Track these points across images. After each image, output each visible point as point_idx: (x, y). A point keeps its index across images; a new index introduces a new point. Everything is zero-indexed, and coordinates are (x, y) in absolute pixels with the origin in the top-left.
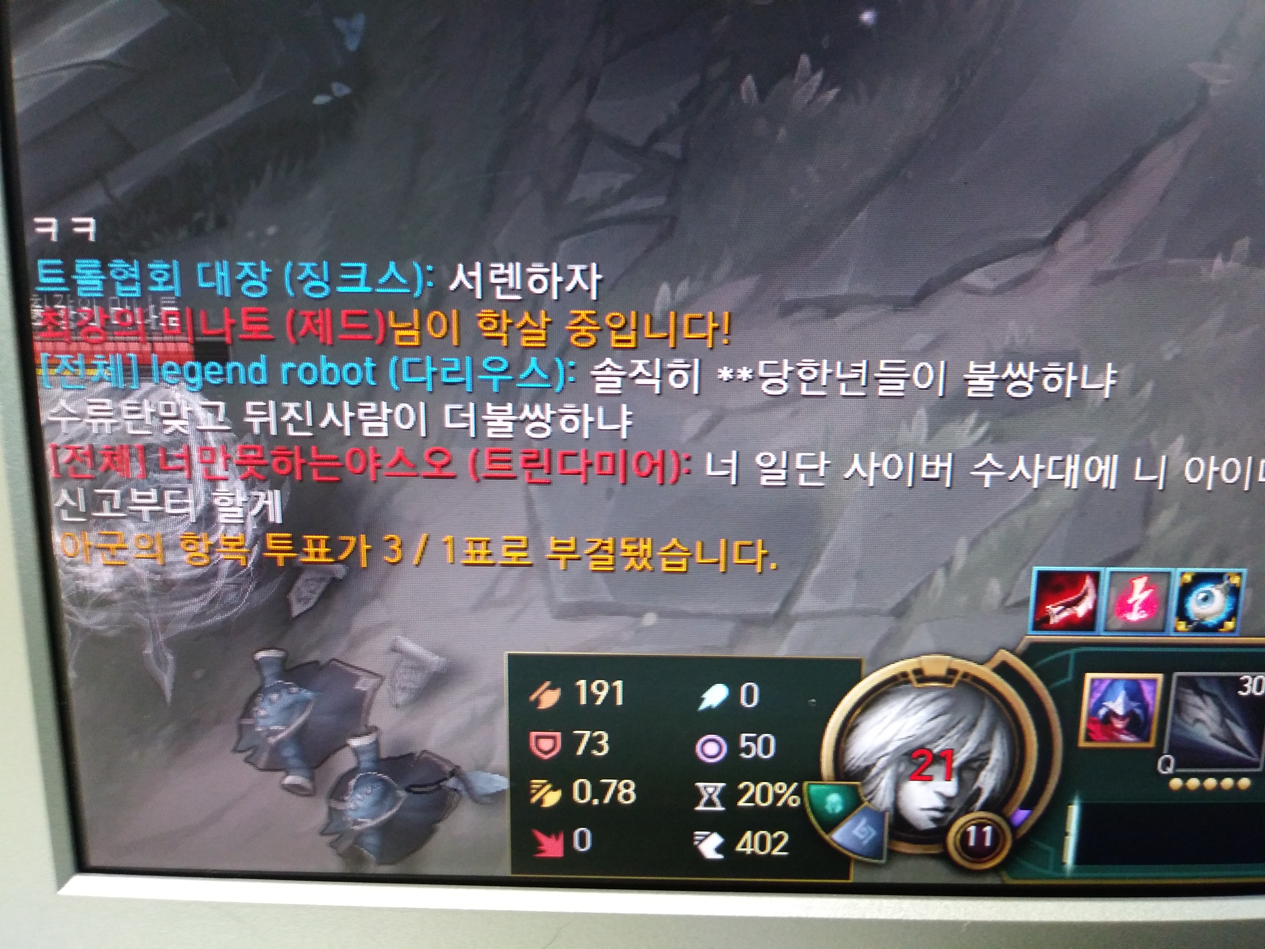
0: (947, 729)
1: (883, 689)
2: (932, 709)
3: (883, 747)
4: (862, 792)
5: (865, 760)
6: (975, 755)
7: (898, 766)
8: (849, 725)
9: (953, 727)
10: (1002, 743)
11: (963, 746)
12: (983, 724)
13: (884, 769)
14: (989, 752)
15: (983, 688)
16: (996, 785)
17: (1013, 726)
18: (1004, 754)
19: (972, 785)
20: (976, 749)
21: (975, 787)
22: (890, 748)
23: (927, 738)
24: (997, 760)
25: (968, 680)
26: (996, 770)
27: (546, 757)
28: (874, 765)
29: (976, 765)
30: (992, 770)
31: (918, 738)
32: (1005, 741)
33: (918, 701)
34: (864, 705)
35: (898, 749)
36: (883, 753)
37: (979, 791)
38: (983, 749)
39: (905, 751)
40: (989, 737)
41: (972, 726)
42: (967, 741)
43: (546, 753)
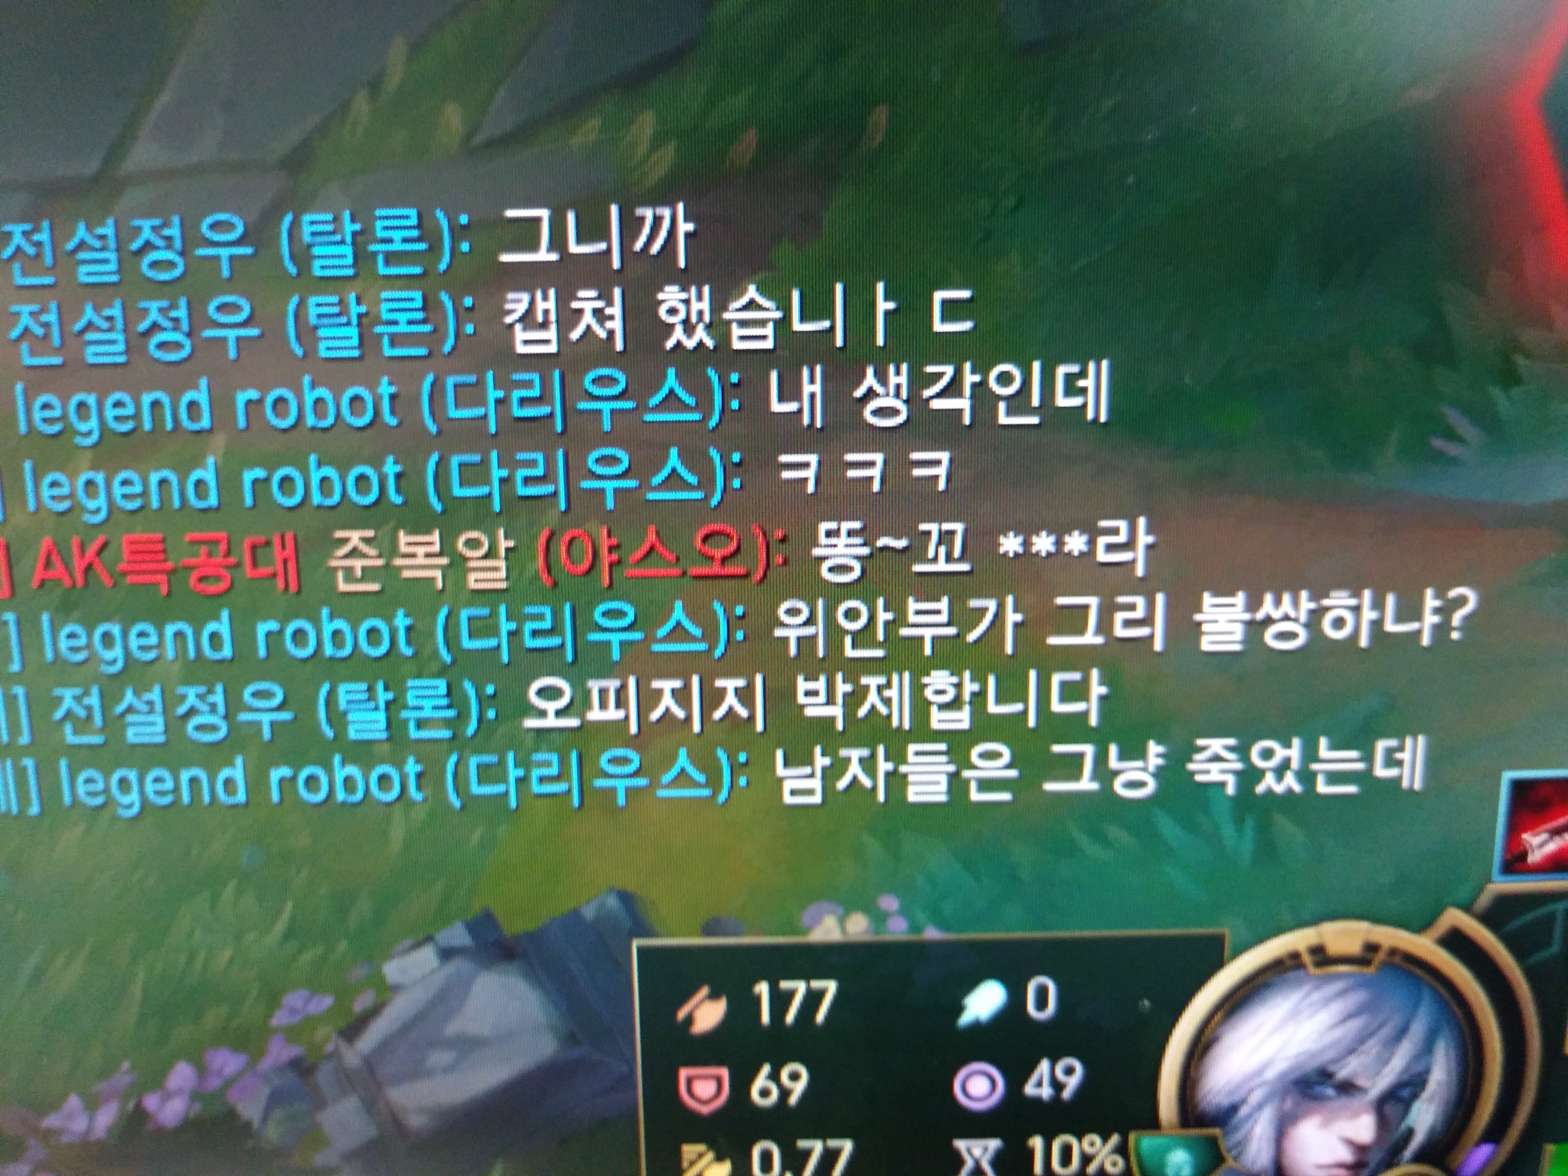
0: (1362, 1039)
1: (1260, 979)
2: (1338, 1008)
3: (1259, 1072)
4: (1223, 1145)
5: (1230, 1093)
6: (1406, 1077)
7: (1283, 1100)
8: (1204, 1040)
9: (1371, 1035)
10: (1447, 1055)
11: (1386, 1062)
12: (1418, 1028)
13: (1260, 1106)
14: (1427, 1071)
15: (1419, 972)
16: (1435, 1121)
17: (1466, 1029)
18: (1449, 1072)
19: (1400, 1124)
20: (1407, 1068)
21: (1403, 1127)
22: (1271, 1074)
23: (1330, 1055)
24: (1439, 1084)
25: (1397, 960)
26: (1437, 1099)
27: (705, 1110)
28: (1244, 1101)
29: (1405, 1093)
30: (1431, 1100)
31: (1313, 1055)
32: (1452, 1053)
33: (1316, 996)
34: (1227, 1006)
35: (1283, 1076)
36: (1257, 1081)
37: (1410, 1133)
38: (1419, 1068)
39: (1293, 1076)
40: (1427, 1048)
41: (1402, 1032)
42: (1392, 1054)
43: (705, 1102)
